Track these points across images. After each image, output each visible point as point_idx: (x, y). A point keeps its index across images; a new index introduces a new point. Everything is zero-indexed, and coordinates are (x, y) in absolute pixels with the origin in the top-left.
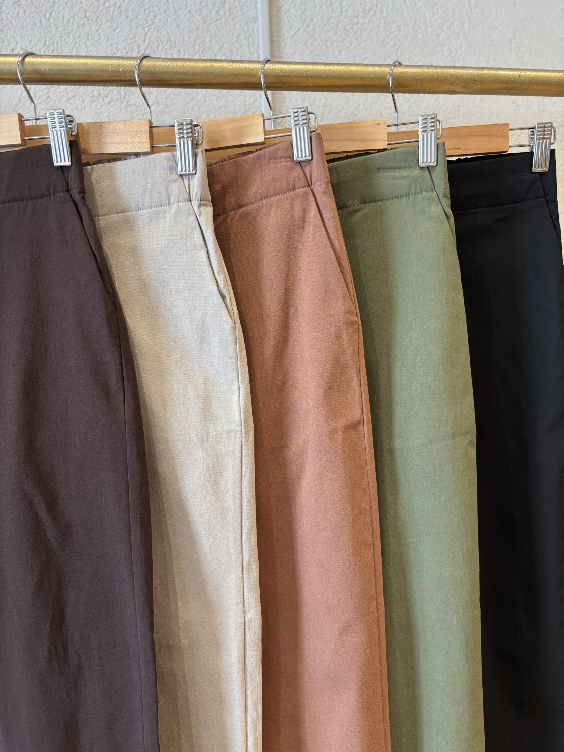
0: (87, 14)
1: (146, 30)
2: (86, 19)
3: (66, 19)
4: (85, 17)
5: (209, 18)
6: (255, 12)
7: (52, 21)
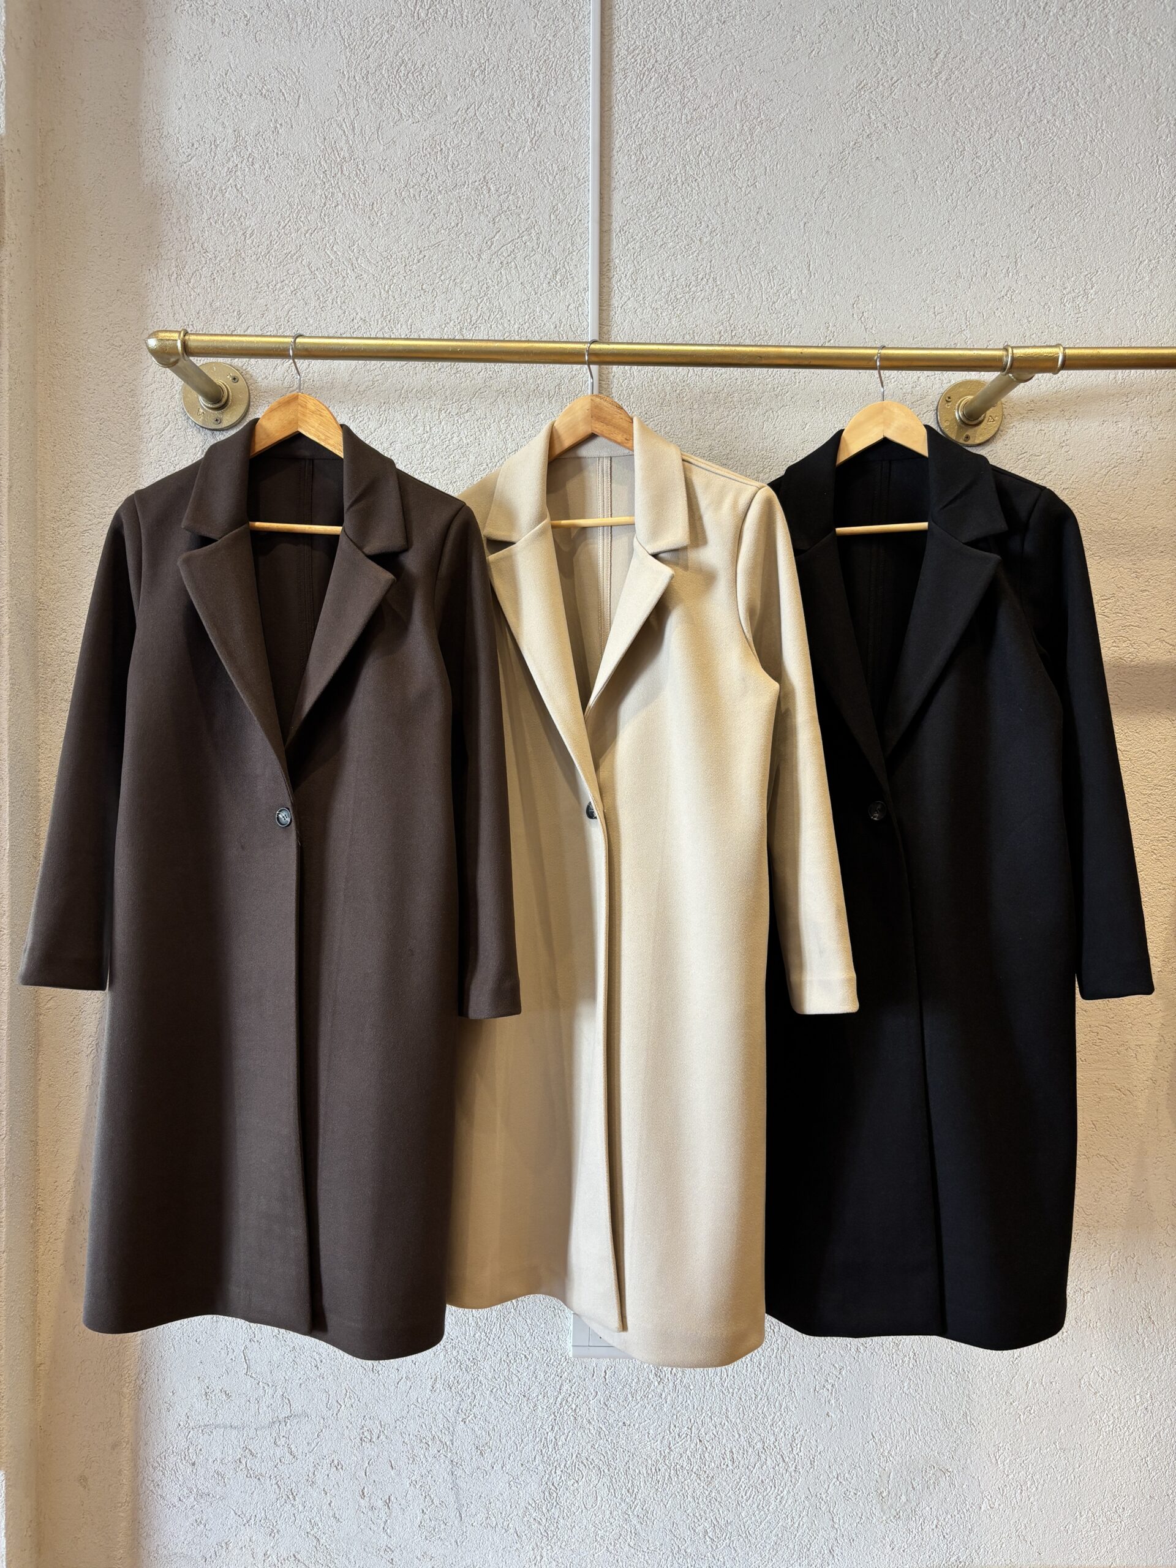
0: (424, 287)
1: (479, 301)
2: (422, 292)
3: (404, 292)
4: (422, 289)
5: (540, 290)
6: (586, 282)
7: (390, 292)
